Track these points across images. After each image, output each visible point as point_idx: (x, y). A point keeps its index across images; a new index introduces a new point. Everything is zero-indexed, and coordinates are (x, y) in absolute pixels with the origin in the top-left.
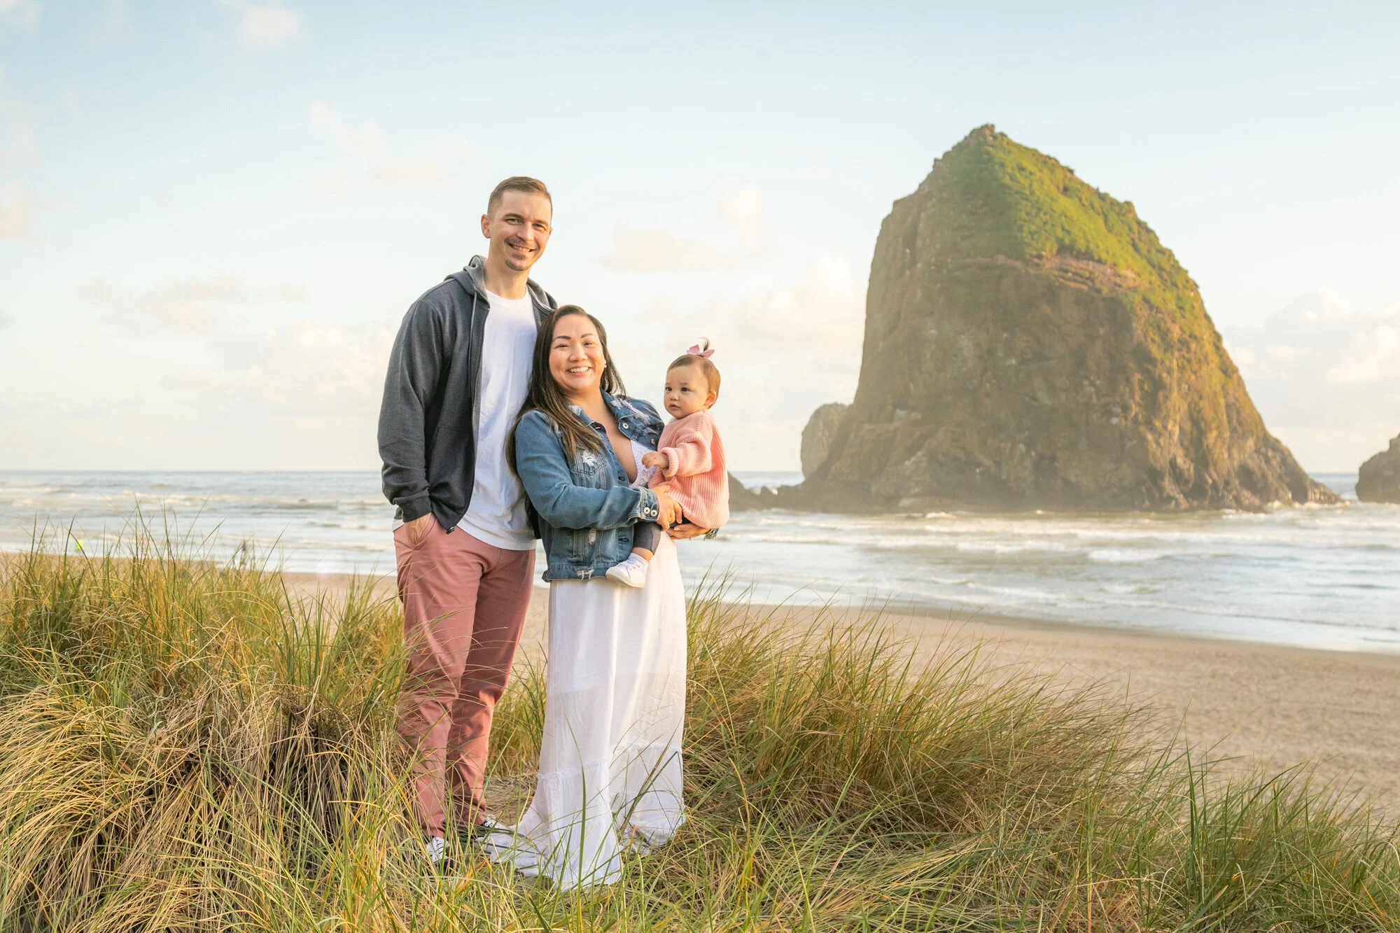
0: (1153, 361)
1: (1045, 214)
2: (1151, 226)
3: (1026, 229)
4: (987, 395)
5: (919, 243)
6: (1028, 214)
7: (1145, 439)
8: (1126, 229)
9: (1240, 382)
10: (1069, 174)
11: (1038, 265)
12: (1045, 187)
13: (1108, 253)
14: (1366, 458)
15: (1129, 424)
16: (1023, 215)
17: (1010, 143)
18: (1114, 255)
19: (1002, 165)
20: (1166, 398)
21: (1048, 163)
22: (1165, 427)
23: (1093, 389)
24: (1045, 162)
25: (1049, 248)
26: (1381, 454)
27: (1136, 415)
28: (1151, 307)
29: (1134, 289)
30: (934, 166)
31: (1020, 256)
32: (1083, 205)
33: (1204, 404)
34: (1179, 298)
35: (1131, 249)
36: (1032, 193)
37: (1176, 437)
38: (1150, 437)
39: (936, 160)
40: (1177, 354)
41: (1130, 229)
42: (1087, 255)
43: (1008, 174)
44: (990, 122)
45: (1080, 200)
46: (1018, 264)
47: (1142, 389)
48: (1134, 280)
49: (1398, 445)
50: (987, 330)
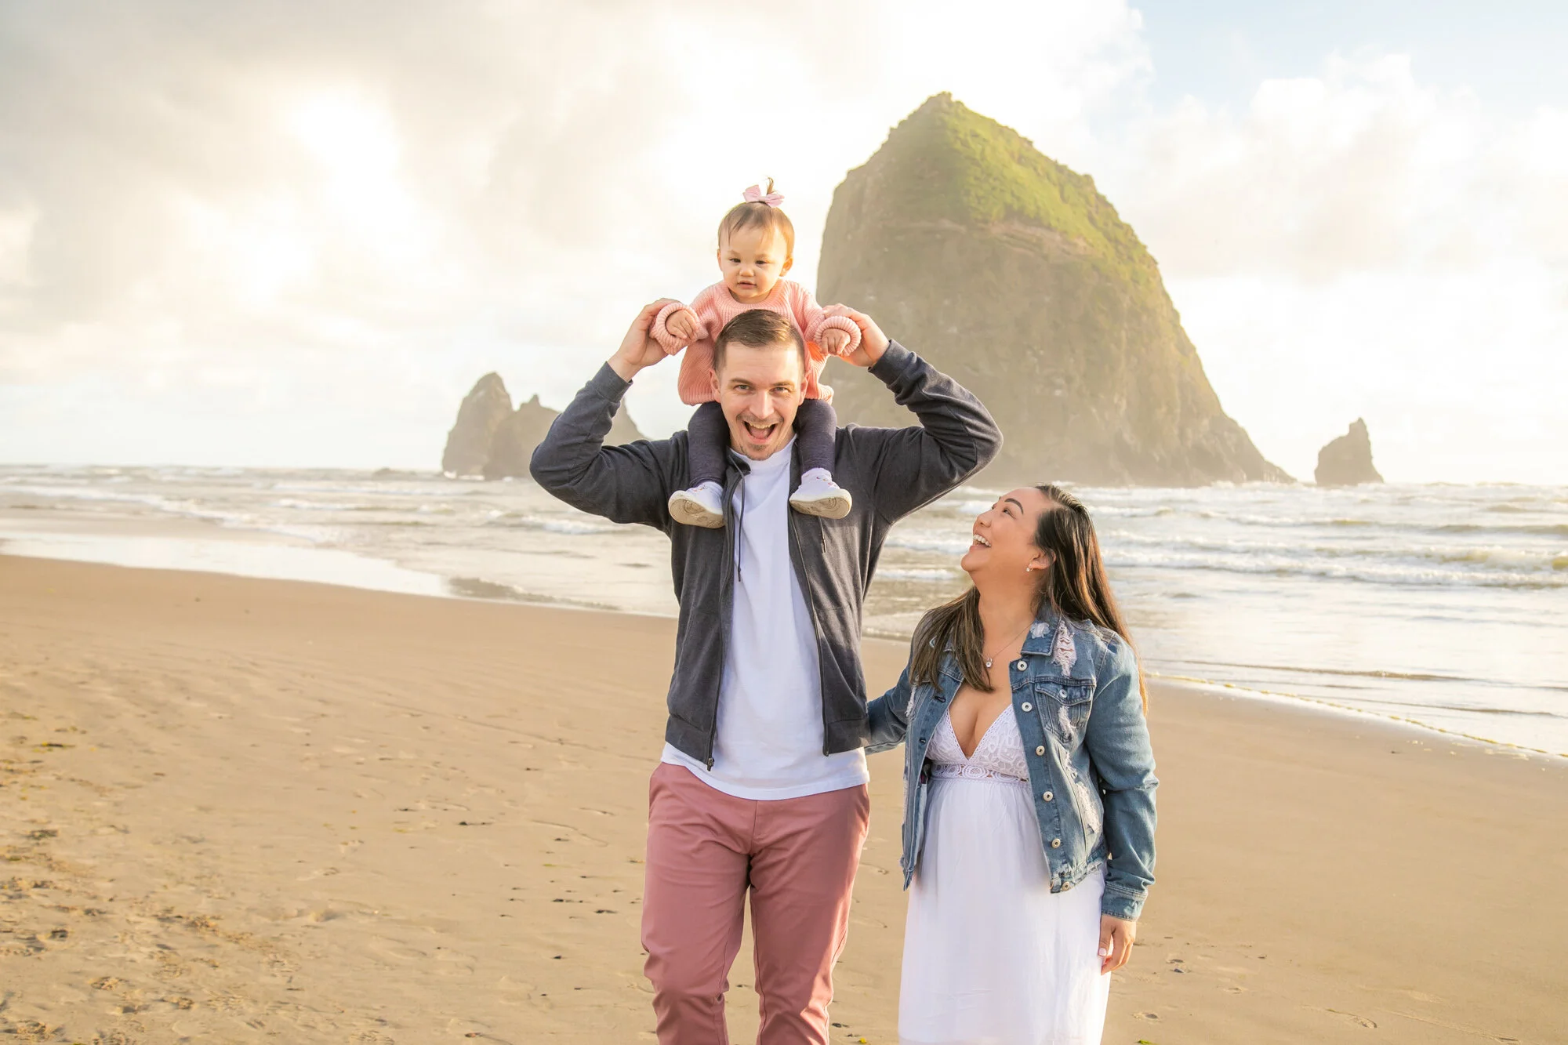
1: (995, 179)
2: (1110, 200)
3: (973, 193)
5: (864, 208)
6: (976, 178)
7: (1089, 414)
8: (1083, 200)
9: (1197, 361)
10: (1026, 145)
11: (982, 229)
12: (998, 155)
13: (1058, 220)
14: (1326, 442)
15: (1074, 397)
16: (972, 180)
17: (966, 111)
18: (1066, 225)
19: (955, 131)
20: (1113, 370)
21: (1005, 133)
22: (1111, 401)
23: (1036, 360)
24: (1001, 132)
25: (997, 212)
26: (1341, 439)
27: (1080, 387)
28: (1101, 276)
29: (1084, 257)
30: (890, 136)
31: (963, 220)
32: (1039, 175)
33: (1154, 379)
34: (1134, 272)
35: (1086, 221)
36: (983, 158)
37: (1122, 411)
38: (1094, 410)
39: (892, 129)
40: (1126, 325)
41: (1088, 202)
42: (1037, 221)
43: (960, 139)
44: (947, 90)
45: (1035, 169)
46: (963, 229)
47: (1087, 360)
48: (1085, 248)
49: (1359, 430)
50: (928, 297)
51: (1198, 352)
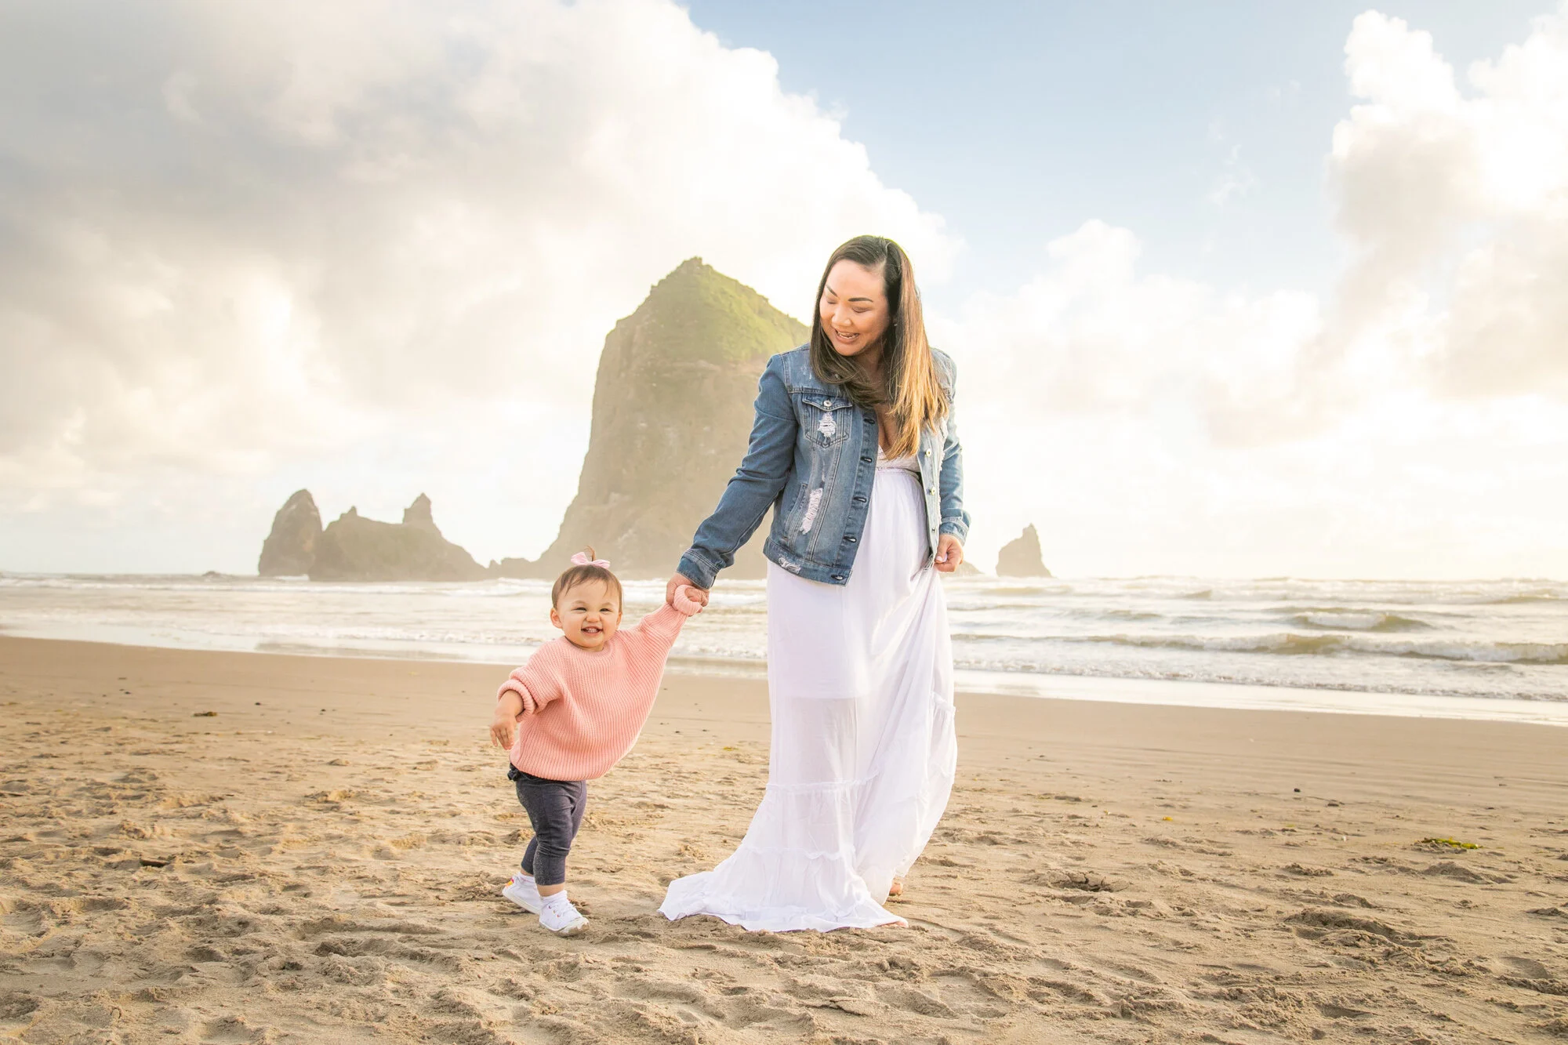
1: (742, 328)
3: (725, 339)
5: (634, 351)
6: (727, 328)
10: (764, 301)
11: (734, 368)
12: (743, 309)
16: (723, 328)
17: (714, 272)
19: (707, 289)
21: (748, 291)
24: (744, 290)
25: (745, 354)
26: (1016, 540)
30: (651, 292)
31: (718, 361)
36: (732, 311)
39: (653, 287)
43: (711, 295)
44: (699, 255)
45: (773, 321)
46: (717, 368)
49: (1030, 534)
50: (690, 424)
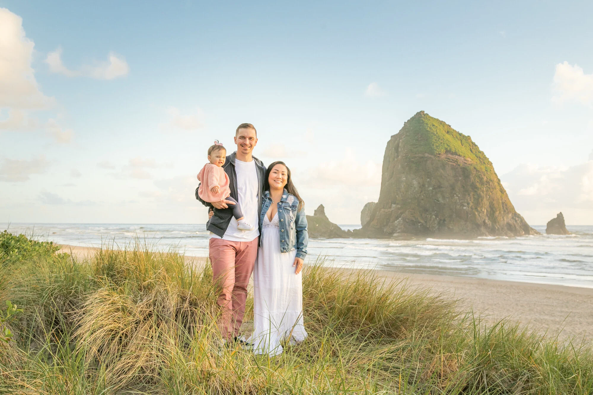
0: (476, 188)
1: (441, 140)
2: (476, 144)
3: (435, 145)
4: (422, 200)
5: (400, 150)
6: (436, 140)
7: (475, 214)
8: (468, 145)
9: (507, 195)
10: (448, 127)
11: (439, 157)
12: (441, 132)
13: (462, 153)
14: (549, 220)
15: (470, 209)
16: (434, 140)
17: (430, 117)
18: (464, 154)
19: (427, 124)
20: (482, 200)
21: (442, 123)
22: (482, 210)
23: (457, 198)
24: (441, 123)
25: (443, 151)
26: (554, 219)
27: (472, 206)
28: (477, 171)
29: (471, 165)
31: (432, 154)
32: (454, 137)
33: (495, 202)
34: (486, 168)
35: (470, 151)
36: (437, 133)
37: (485, 213)
38: (476, 213)
39: (405, 122)
40: (485, 186)
41: (469, 145)
42: (455, 153)
43: (429, 127)
45: (453, 135)
46: (432, 156)
47: (474, 198)
48: (471, 161)
49: (560, 216)
50: (422, 178)
51: (507, 192)
